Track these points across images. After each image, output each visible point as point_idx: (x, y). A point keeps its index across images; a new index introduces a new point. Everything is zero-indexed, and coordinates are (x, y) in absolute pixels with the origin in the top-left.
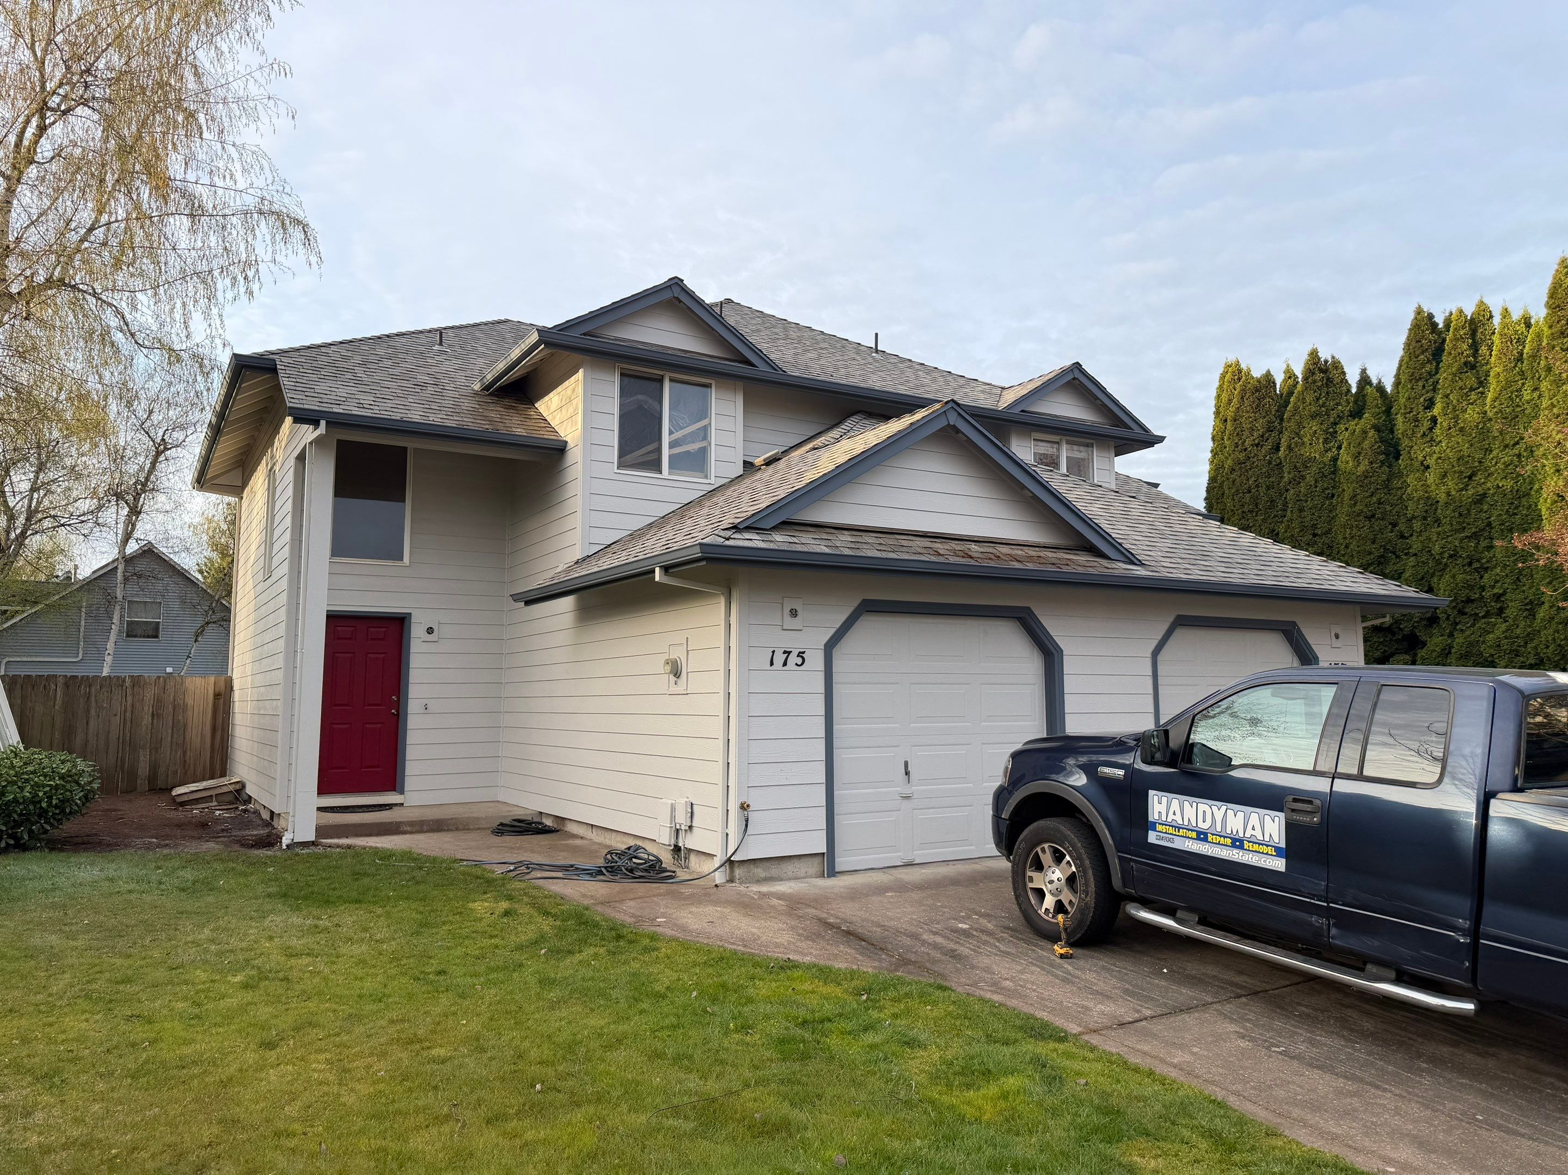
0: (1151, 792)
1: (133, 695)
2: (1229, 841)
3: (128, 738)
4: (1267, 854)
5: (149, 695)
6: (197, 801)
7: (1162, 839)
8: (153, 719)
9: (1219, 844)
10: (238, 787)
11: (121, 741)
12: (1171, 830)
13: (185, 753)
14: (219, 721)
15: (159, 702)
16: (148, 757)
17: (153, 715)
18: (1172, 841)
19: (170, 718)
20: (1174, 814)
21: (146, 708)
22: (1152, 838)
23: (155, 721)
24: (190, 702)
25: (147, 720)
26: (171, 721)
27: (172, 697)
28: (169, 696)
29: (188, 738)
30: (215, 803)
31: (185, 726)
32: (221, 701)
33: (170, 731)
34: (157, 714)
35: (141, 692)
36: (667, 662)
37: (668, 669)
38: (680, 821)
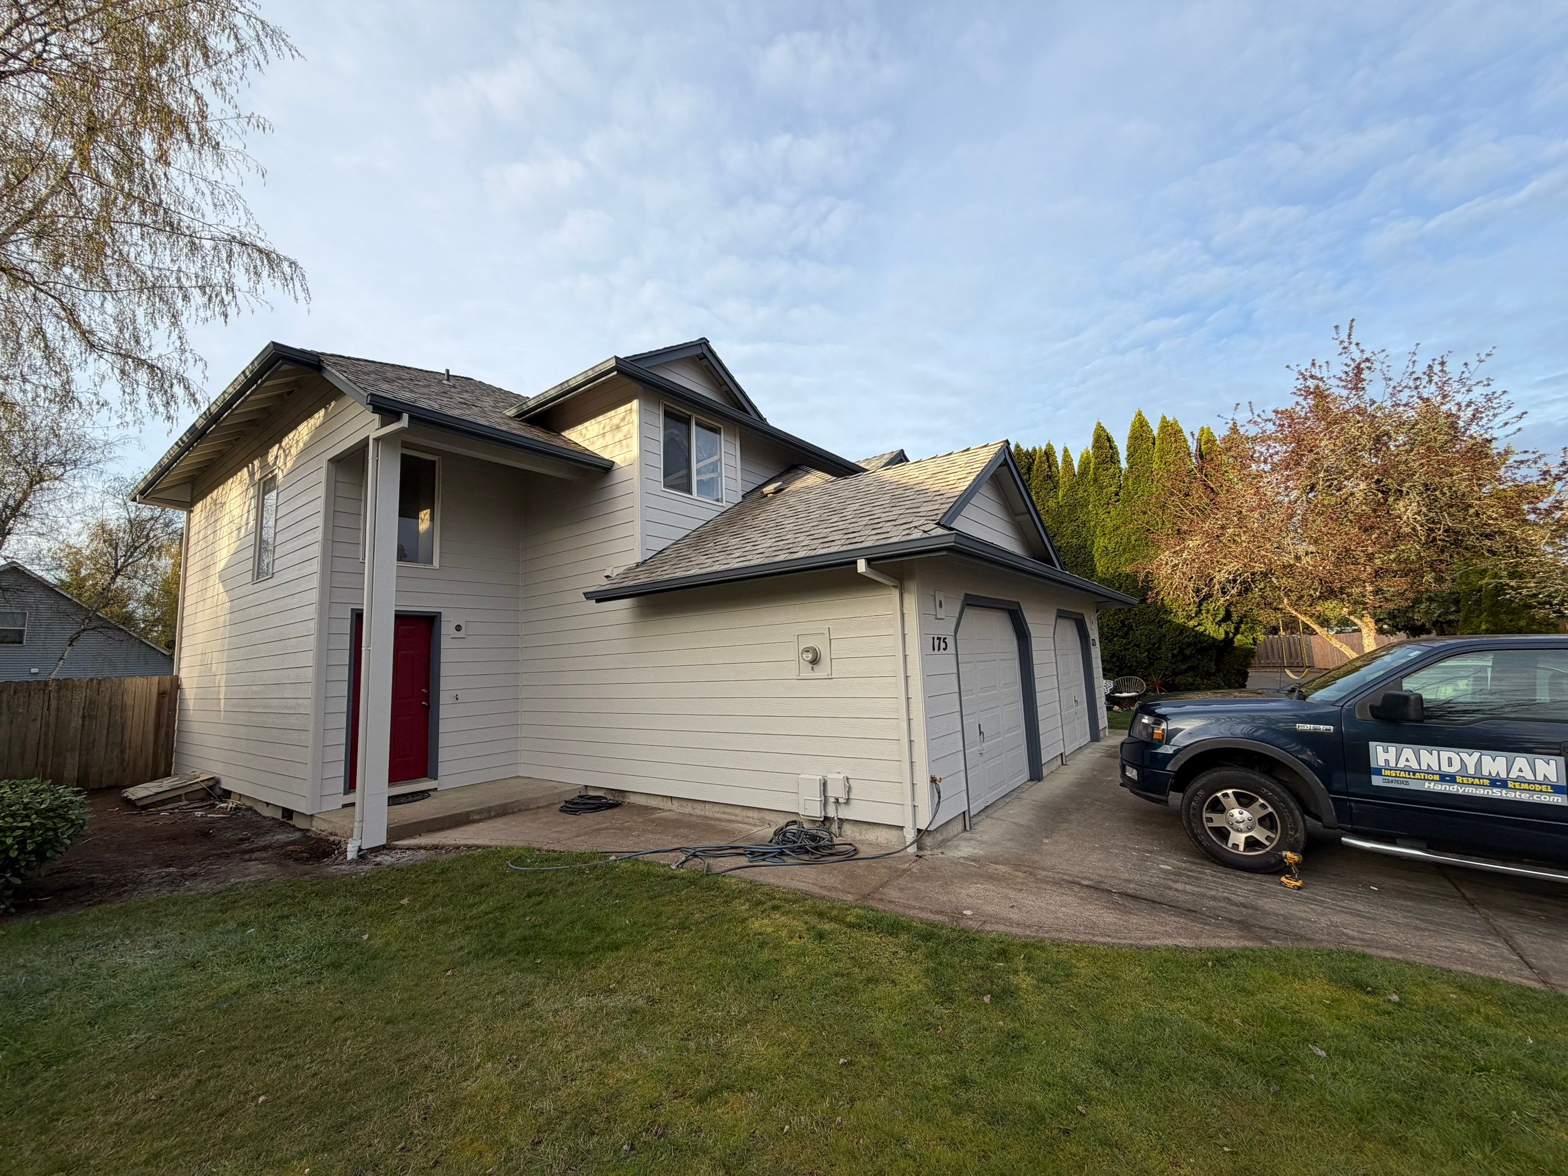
0: (1372, 744)
1: (59, 698)
2: (1487, 782)
3: (51, 743)
4: (1541, 791)
5: (79, 698)
6: (163, 802)
7: (1392, 781)
8: (83, 721)
9: (1472, 784)
10: (211, 783)
11: (42, 745)
12: (1403, 774)
13: (122, 752)
14: (164, 721)
15: (91, 704)
16: (77, 759)
17: (84, 717)
18: (1407, 783)
19: (106, 719)
20: (1407, 760)
21: (75, 711)
22: (1377, 781)
23: (86, 723)
24: (129, 701)
25: (76, 722)
26: (106, 722)
27: (107, 699)
28: (105, 696)
29: (127, 738)
30: (186, 803)
31: (123, 726)
32: (167, 699)
33: (105, 732)
34: (89, 716)
35: (70, 696)
36: (807, 650)
37: (810, 656)
38: (837, 795)
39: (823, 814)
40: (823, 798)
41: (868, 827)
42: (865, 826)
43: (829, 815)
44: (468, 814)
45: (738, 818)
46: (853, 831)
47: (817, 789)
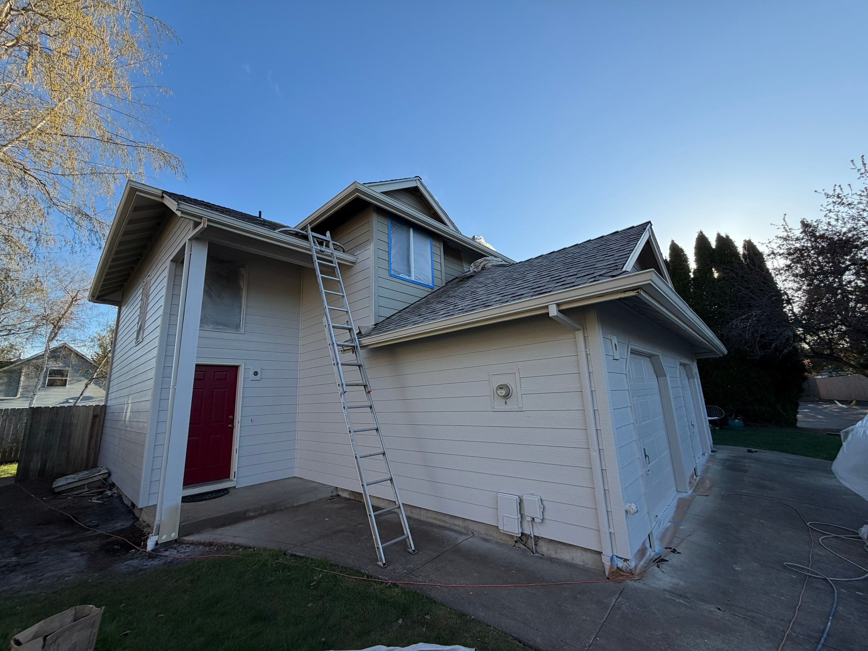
5: (45, 418)
6: (72, 489)
8: (46, 433)
10: (105, 476)
14: (96, 432)
15: (52, 423)
16: (40, 457)
17: (47, 430)
19: (60, 432)
21: (41, 427)
23: (48, 434)
24: (75, 421)
25: (42, 434)
26: (60, 434)
27: (62, 420)
28: (60, 418)
30: (87, 490)
31: (70, 437)
32: (98, 420)
33: (58, 440)
34: (50, 430)
36: (501, 387)
37: (503, 392)
38: (533, 516)
39: (520, 531)
40: (519, 516)
41: (563, 547)
42: (559, 545)
43: (527, 532)
44: (245, 512)
45: (447, 525)
46: (548, 549)
47: (515, 507)
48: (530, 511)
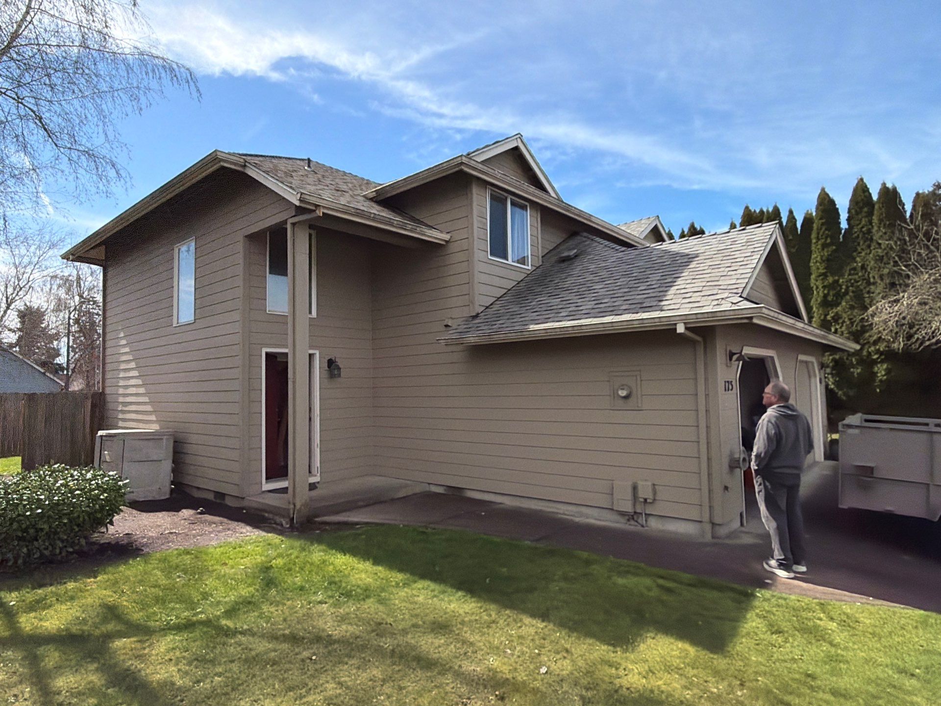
14: (96, 426)
32: (97, 410)
35: (35, 406)
36: (622, 388)
37: (624, 393)
38: (646, 497)
39: (633, 509)
40: (633, 498)
41: (670, 521)
42: (667, 520)
43: (638, 511)
46: (658, 524)
48: (642, 494)
